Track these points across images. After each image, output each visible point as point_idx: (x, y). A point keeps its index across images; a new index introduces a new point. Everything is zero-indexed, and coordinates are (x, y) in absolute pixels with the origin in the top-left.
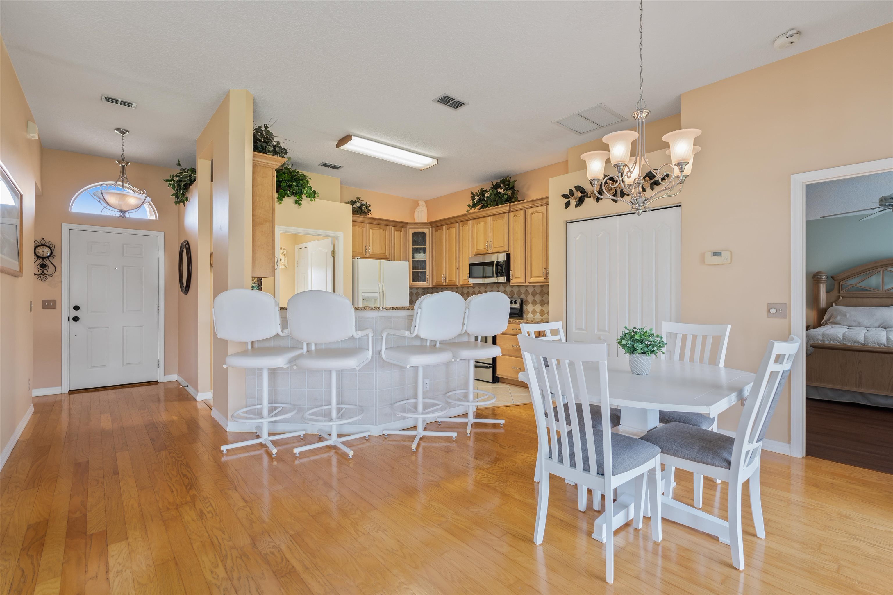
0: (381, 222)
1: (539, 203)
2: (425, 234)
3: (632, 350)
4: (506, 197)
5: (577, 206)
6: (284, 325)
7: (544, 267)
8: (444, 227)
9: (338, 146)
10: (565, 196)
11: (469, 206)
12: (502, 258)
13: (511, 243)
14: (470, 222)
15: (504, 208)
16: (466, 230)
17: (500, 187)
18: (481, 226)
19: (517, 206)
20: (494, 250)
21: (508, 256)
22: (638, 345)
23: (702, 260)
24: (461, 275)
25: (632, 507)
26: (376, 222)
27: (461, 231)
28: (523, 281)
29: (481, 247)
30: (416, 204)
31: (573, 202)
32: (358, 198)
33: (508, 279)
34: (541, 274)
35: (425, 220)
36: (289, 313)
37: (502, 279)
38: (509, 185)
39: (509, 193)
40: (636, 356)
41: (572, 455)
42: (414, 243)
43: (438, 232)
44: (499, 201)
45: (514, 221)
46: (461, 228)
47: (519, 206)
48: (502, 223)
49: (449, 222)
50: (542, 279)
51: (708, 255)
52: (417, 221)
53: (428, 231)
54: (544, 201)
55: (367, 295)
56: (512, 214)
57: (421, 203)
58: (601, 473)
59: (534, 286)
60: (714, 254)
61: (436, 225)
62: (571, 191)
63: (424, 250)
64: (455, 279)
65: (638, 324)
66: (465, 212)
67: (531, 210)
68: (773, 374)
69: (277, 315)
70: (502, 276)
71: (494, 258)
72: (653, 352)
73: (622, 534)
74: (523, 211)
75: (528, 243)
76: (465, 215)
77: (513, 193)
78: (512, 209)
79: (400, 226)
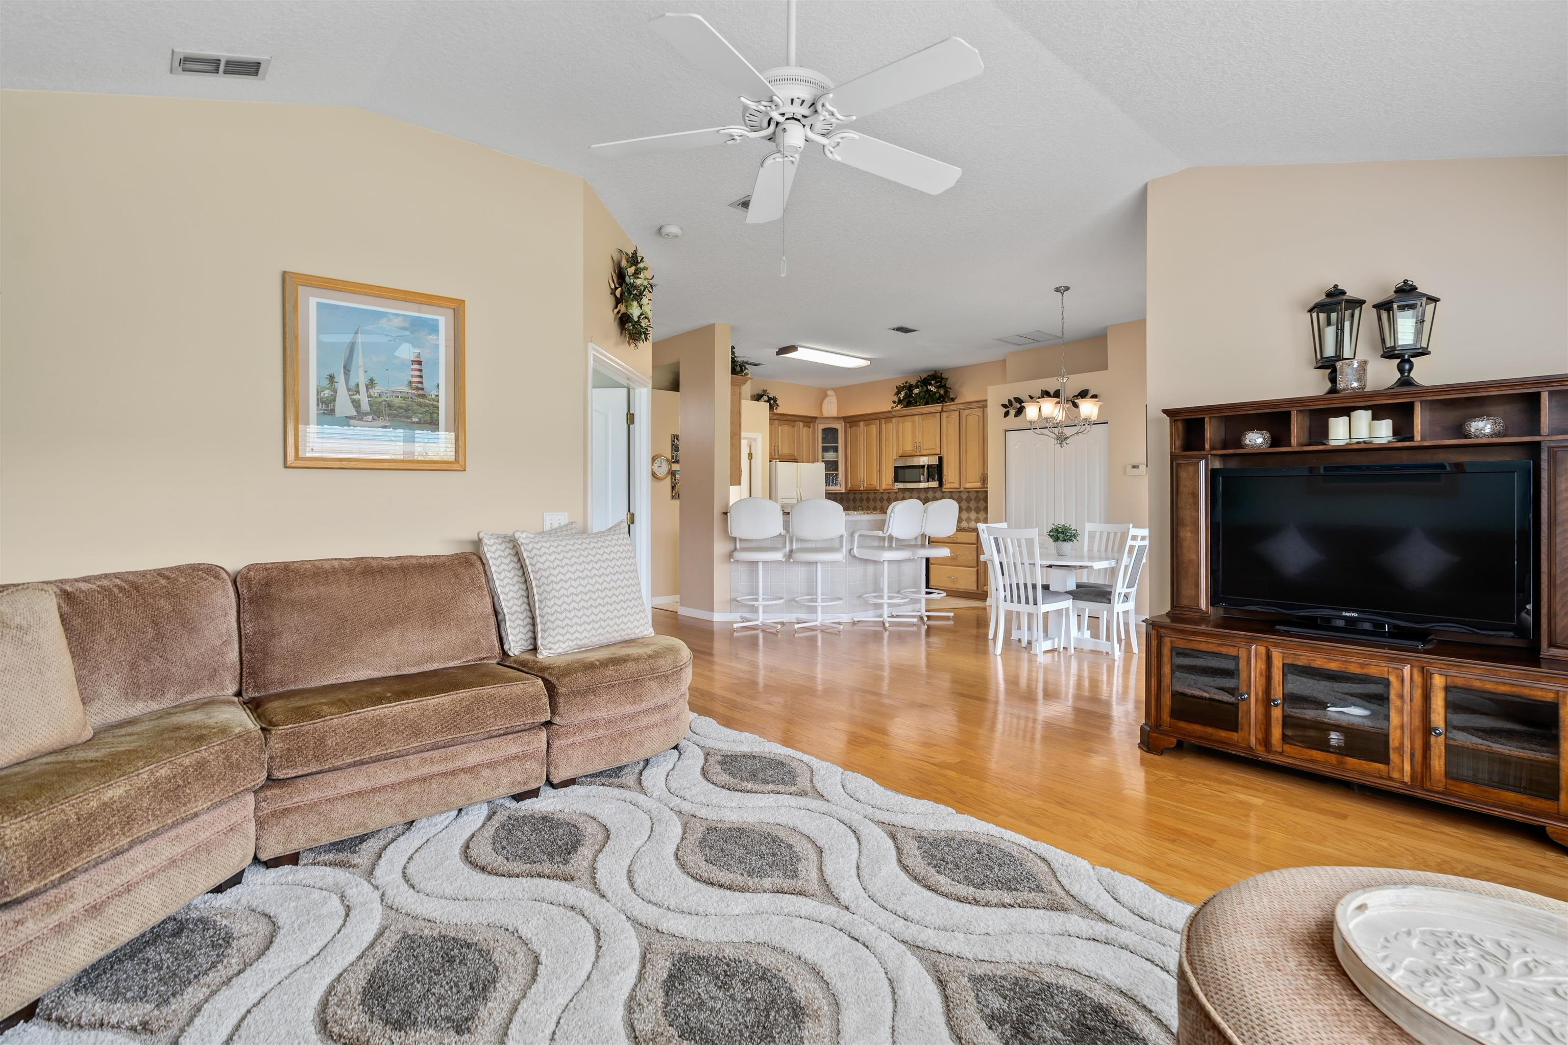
0: (790, 418)
1: (975, 405)
2: (837, 430)
3: (1056, 539)
4: (937, 395)
5: (1016, 416)
6: (786, 526)
7: (981, 472)
8: (861, 423)
9: (778, 353)
10: (1004, 406)
11: (894, 402)
12: (934, 461)
13: (944, 446)
14: (894, 420)
15: (937, 407)
16: (889, 429)
17: (931, 384)
18: (908, 425)
19: (950, 406)
20: (924, 452)
21: (941, 459)
22: (1061, 536)
23: (1125, 472)
24: (884, 479)
25: (1056, 640)
26: (784, 418)
27: (884, 429)
28: (957, 486)
29: (909, 448)
30: (823, 395)
31: (1012, 412)
32: (765, 391)
33: (941, 484)
34: (978, 479)
35: (835, 415)
36: (794, 517)
37: (935, 484)
38: (940, 382)
39: (942, 392)
40: (1059, 543)
41: (1019, 597)
42: (824, 440)
43: (854, 428)
44: (930, 400)
45: (947, 422)
46: (884, 425)
47: (954, 407)
48: (933, 422)
49: (868, 418)
50: (979, 485)
51: (1129, 467)
52: (826, 414)
53: (840, 426)
54: (982, 405)
55: (785, 501)
56: (944, 415)
57: (830, 393)
58: (1035, 603)
59: (969, 492)
60: (1134, 467)
61: (851, 421)
62: (1009, 401)
63: (836, 450)
64: (875, 483)
65: (1061, 521)
66: (889, 409)
67: (967, 412)
68: (1132, 548)
69: (780, 517)
70: (933, 480)
71: (924, 461)
72: (1070, 540)
73: (1049, 655)
74: (957, 413)
75: (963, 446)
76: (889, 412)
77: (946, 392)
78: (945, 409)
79: (809, 421)
